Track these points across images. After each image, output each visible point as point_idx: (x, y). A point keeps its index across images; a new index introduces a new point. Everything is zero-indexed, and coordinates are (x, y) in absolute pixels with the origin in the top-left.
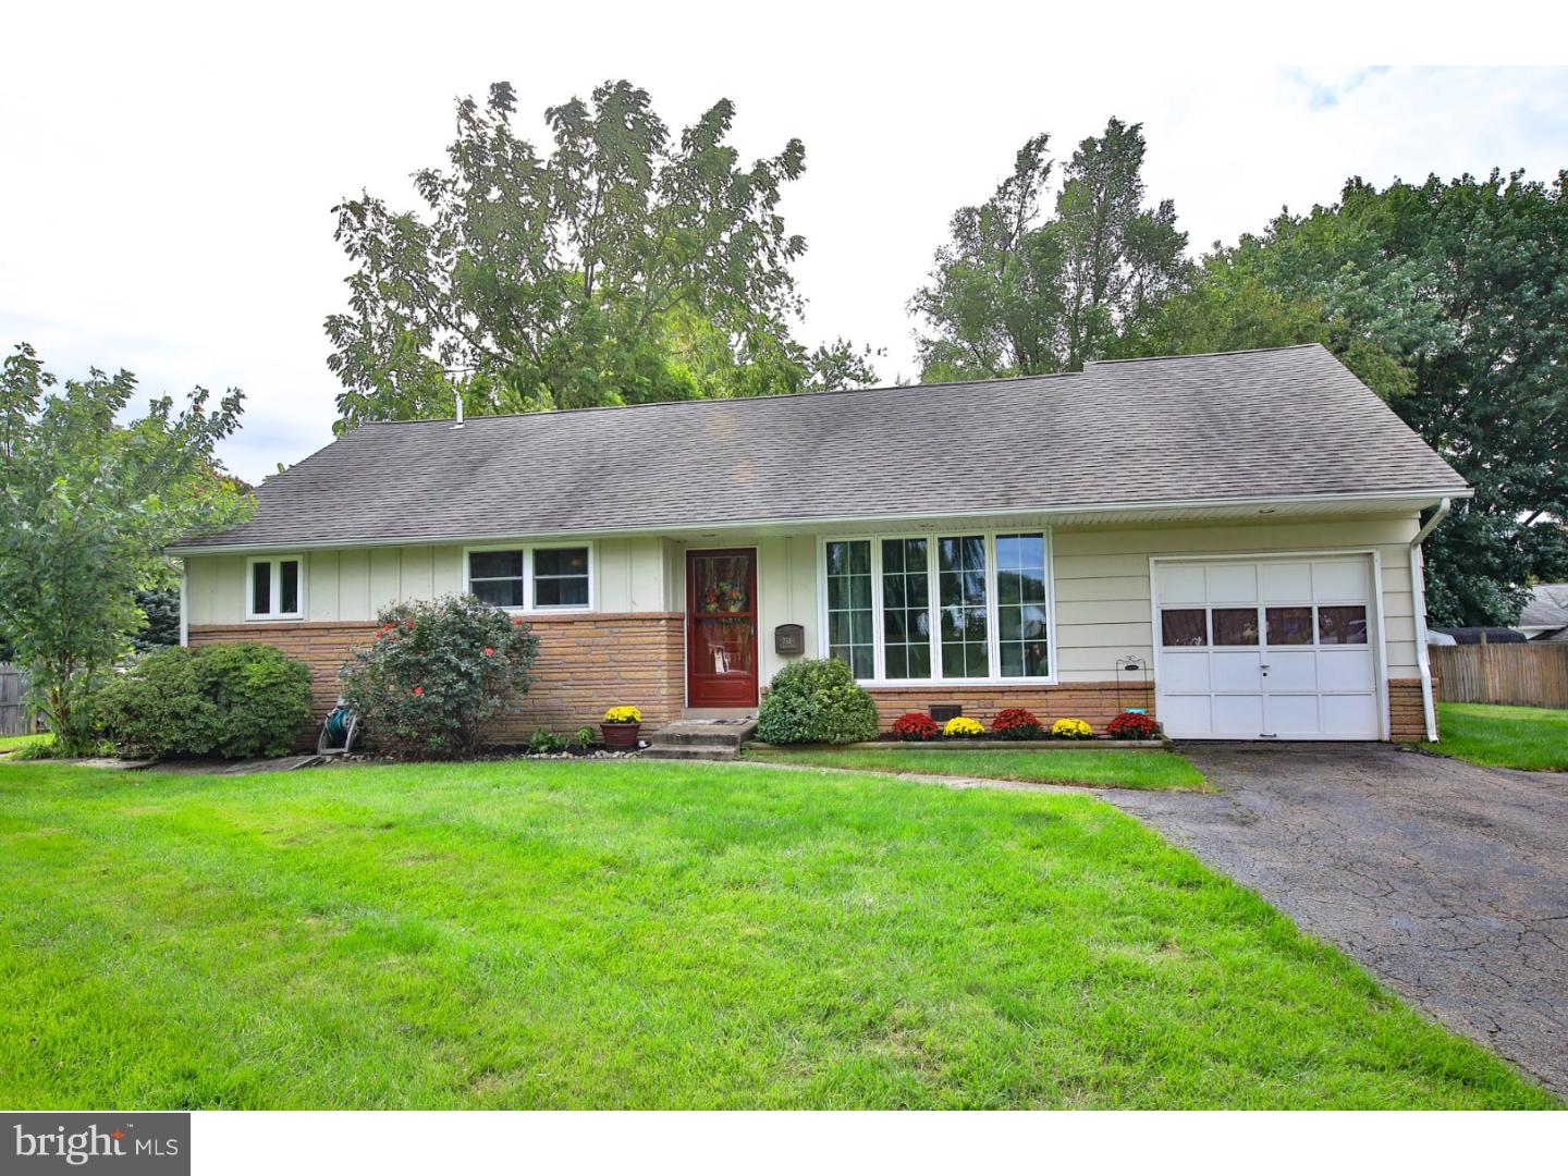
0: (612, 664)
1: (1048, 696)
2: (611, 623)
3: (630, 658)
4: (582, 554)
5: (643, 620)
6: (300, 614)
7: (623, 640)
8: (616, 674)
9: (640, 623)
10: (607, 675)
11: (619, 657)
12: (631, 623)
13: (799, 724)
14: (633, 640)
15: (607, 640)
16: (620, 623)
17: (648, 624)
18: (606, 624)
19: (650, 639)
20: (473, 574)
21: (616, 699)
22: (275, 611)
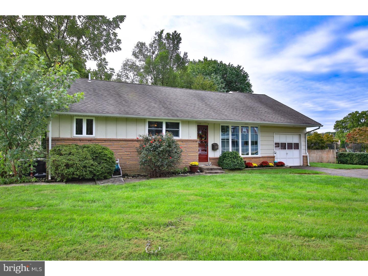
0: (186, 152)
1: (260, 159)
2: (186, 142)
3: (190, 150)
4: (178, 124)
5: (193, 141)
6: (93, 136)
7: (189, 146)
8: (187, 154)
9: (193, 142)
10: (185, 154)
11: (188, 150)
12: (191, 142)
13: (236, 165)
14: (191, 146)
15: (185, 146)
16: (188, 142)
17: (194, 142)
18: (184, 142)
19: (195, 146)
20: (149, 127)
21: (187, 160)
22: (85, 135)
